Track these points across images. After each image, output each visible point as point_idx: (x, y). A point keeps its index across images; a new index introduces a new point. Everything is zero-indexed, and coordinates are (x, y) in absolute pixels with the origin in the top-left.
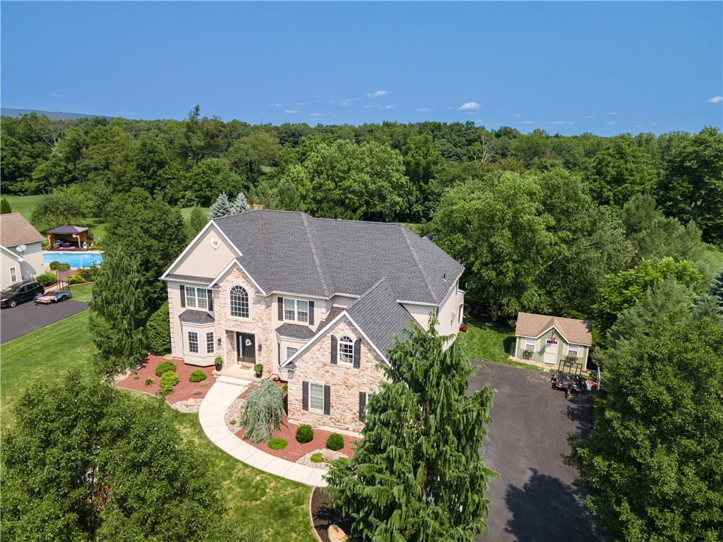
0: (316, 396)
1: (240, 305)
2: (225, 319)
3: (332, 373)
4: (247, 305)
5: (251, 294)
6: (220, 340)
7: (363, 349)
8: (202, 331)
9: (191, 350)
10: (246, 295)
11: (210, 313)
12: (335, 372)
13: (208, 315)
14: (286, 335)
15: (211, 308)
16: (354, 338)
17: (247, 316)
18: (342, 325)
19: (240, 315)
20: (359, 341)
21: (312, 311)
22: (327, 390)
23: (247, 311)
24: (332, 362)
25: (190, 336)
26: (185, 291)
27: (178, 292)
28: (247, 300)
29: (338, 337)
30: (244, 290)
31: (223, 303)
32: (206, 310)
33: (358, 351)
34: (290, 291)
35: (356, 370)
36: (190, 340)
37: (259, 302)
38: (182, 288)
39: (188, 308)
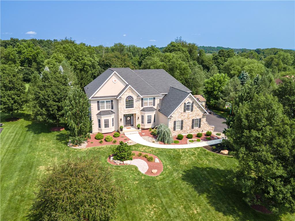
0: (178, 124)
1: (130, 103)
2: (123, 110)
3: (184, 116)
4: (133, 103)
5: (135, 98)
6: (121, 119)
7: (194, 105)
8: (110, 118)
9: (105, 127)
10: (133, 99)
11: (112, 110)
12: (185, 115)
13: (111, 111)
14: (147, 111)
15: (112, 108)
16: (191, 102)
17: (133, 107)
18: (188, 99)
19: (130, 108)
20: (193, 103)
21: (154, 101)
22: (182, 121)
23: (133, 105)
24: (184, 112)
25: (105, 121)
26: (100, 103)
27: (96, 104)
28: (133, 101)
29: (186, 103)
30: (132, 97)
31: (122, 104)
32: (110, 109)
33: (192, 106)
34: (147, 95)
35: (191, 112)
36: (105, 123)
37: (138, 101)
38: (98, 102)
39: (101, 110)
